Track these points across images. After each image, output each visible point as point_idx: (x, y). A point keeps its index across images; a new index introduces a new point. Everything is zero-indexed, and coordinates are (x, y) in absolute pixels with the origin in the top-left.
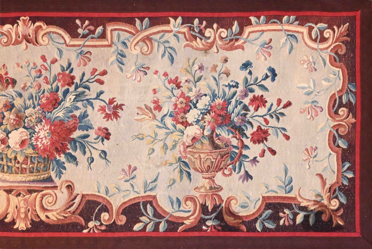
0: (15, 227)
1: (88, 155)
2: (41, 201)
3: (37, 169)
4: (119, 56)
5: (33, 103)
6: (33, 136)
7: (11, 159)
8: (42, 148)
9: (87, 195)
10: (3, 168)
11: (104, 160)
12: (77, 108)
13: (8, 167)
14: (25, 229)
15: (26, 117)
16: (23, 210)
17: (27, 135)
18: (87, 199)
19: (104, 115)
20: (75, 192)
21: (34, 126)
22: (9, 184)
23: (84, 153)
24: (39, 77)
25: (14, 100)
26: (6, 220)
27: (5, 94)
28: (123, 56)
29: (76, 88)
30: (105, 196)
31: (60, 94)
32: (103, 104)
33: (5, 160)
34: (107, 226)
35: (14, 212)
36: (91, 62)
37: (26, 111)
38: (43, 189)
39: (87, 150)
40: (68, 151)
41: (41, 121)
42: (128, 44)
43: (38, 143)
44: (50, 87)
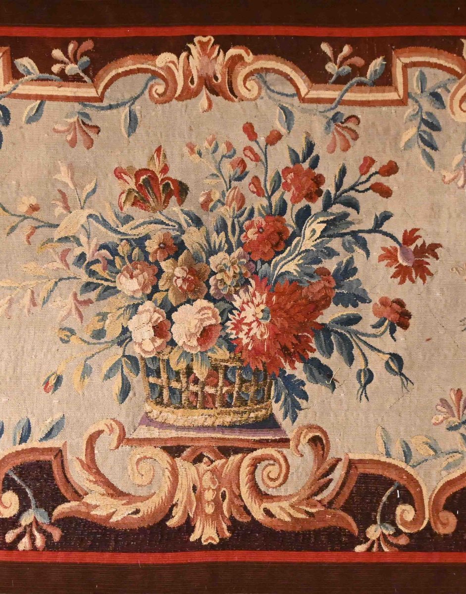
0: (193, 538)
1: (359, 364)
2: (253, 473)
3: (239, 397)
4: (423, 127)
5: (228, 241)
6: (228, 319)
7: (178, 373)
8: (250, 348)
9: (361, 461)
10: (161, 394)
11: (398, 378)
12: (331, 253)
13: (172, 391)
14: (218, 540)
15: (213, 273)
16: (209, 496)
17: (214, 316)
18: (361, 470)
19: (393, 270)
20: (332, 455)
21: (230, 295)
22: (173, 434)
23: (350, 360)
24: (240, 179)
25: (183, 232)
26: (171, 523)
27: (163, 219)
28: (435, 127)
29: (327, 205)
30: (402, 465)
31: (289, 218)
32: (390, 243)
33: (164, 376)
34: (410, 535)
35: (189, 502)
36: (358, 142)
37: (212, 259)
38: (256, 446)
39: (356, 352)
40: (311, 355)
41: (247, 282)
42: (446, 98)
43: (241, 335)
44: (265, 202)
